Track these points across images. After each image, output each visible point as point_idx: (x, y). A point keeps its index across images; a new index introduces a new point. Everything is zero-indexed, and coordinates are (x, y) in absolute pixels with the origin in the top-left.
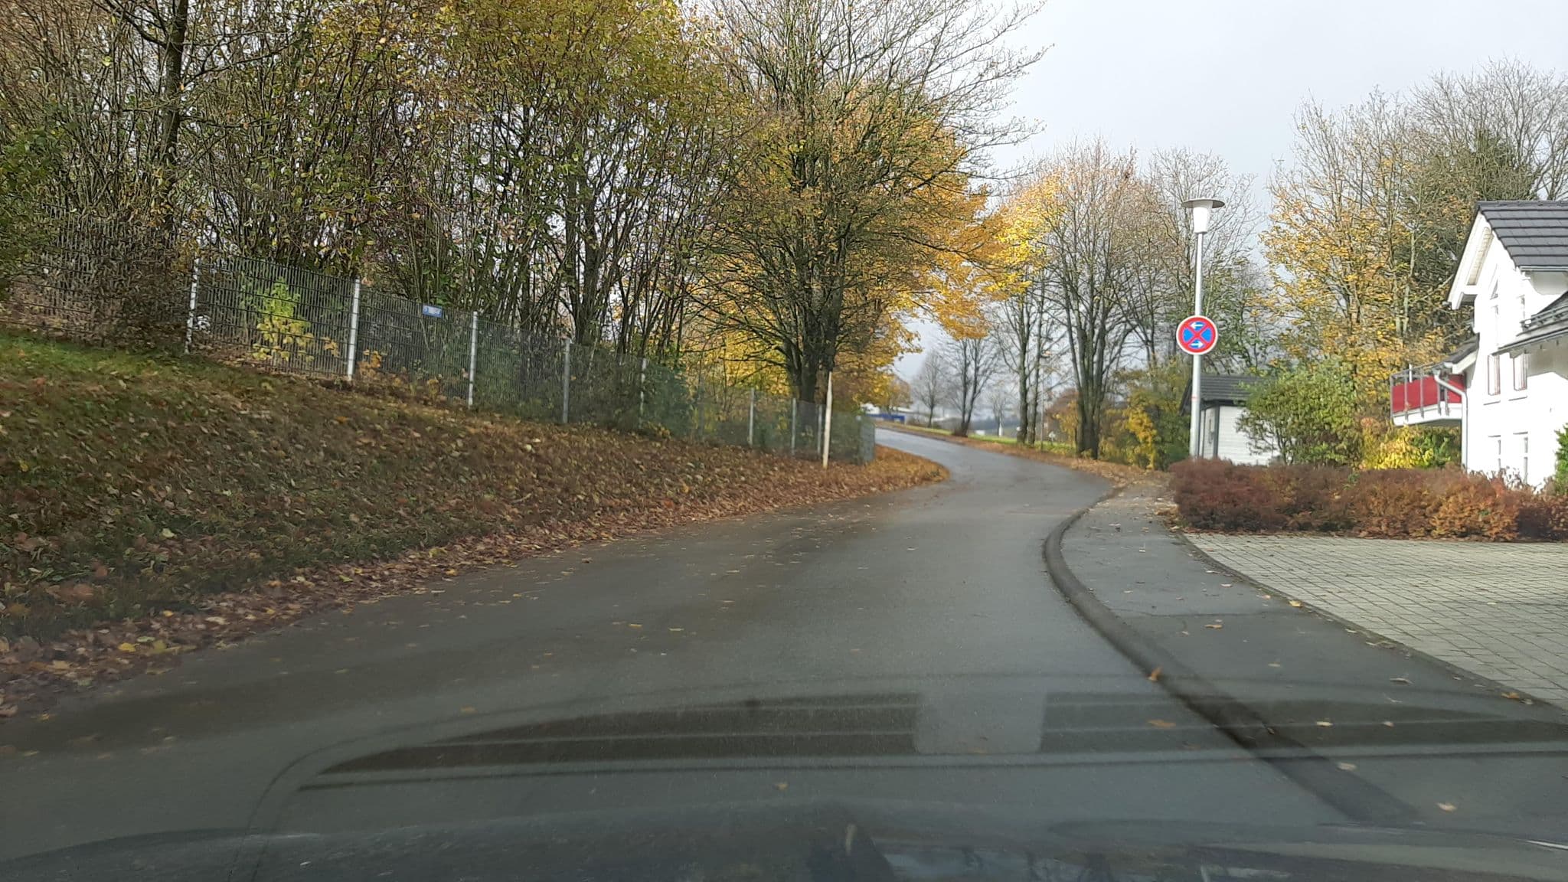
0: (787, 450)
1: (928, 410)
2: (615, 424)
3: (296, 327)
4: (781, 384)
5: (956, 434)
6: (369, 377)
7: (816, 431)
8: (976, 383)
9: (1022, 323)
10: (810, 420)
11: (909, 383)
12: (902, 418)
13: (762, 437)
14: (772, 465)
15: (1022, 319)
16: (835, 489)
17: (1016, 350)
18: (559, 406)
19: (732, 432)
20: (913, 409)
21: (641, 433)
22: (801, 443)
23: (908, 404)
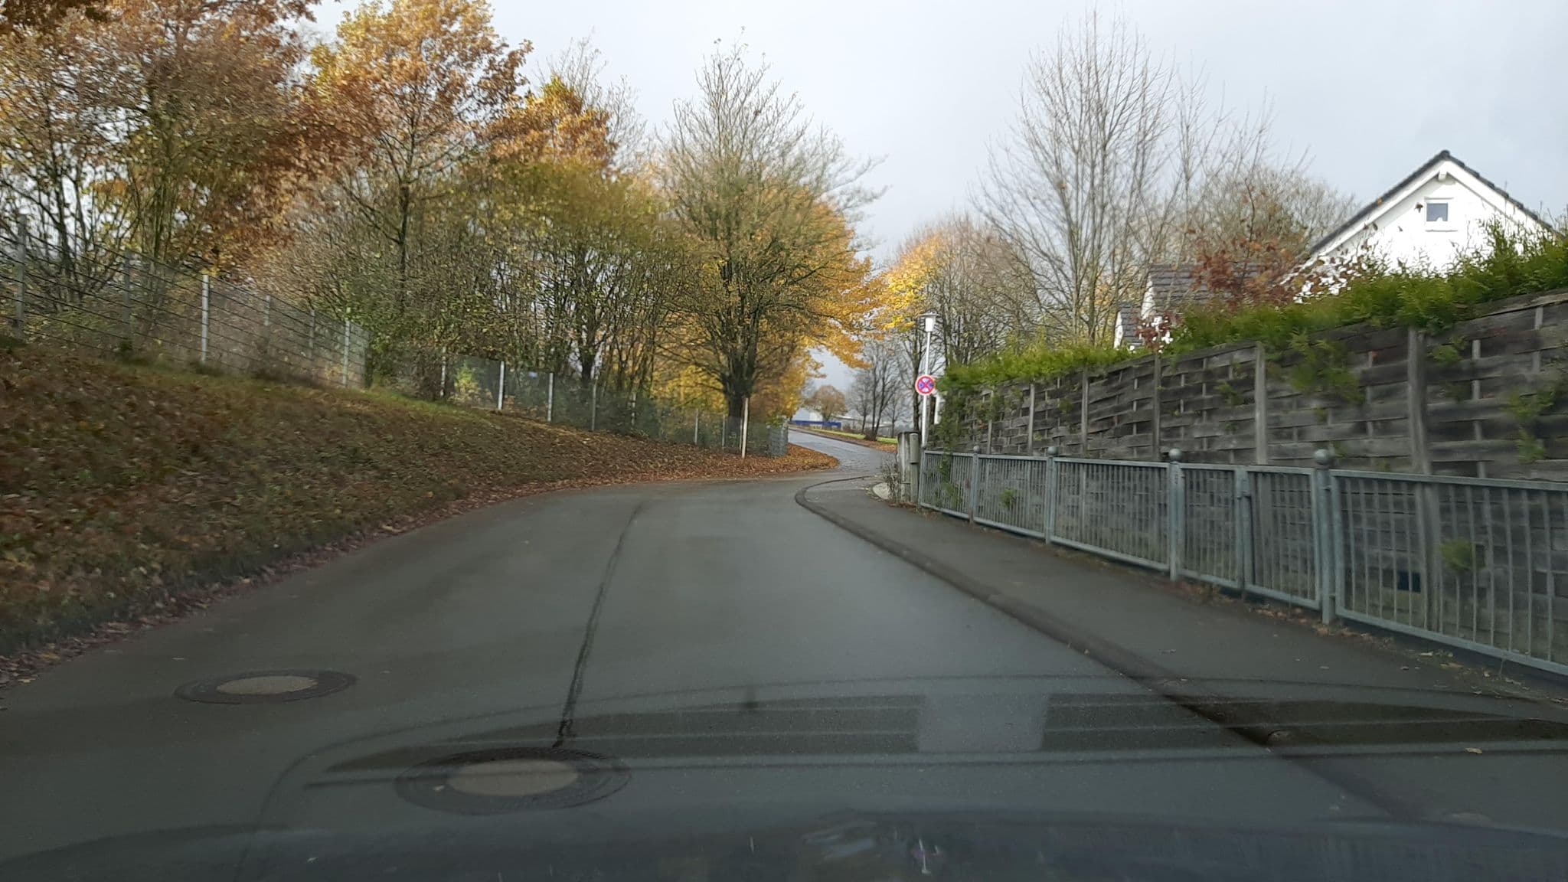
0: (719, 447)
1: (862, 418)
2: (619, 431)
3: (473, 385)
4: (720, 401)
5: (867, 439)
6: (509, 409)
7: (738, 435)
8: (883, 397)
9: (915, 351)
10: (735, 427)
11: (844, 393)
12: (839, 425)
13: (703, 438)
14: (708, 455)
15: (916, 347)
16: (746, 469)
17: (911, 371)
18: (589, 421)
19: (684, 436)
20: (847, 416)
21: (632, 436)
22: (729, 442)
23: (844, 412)
